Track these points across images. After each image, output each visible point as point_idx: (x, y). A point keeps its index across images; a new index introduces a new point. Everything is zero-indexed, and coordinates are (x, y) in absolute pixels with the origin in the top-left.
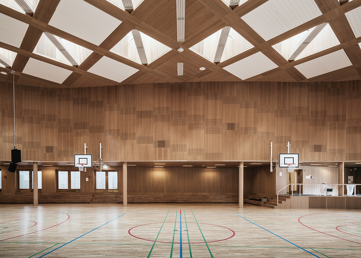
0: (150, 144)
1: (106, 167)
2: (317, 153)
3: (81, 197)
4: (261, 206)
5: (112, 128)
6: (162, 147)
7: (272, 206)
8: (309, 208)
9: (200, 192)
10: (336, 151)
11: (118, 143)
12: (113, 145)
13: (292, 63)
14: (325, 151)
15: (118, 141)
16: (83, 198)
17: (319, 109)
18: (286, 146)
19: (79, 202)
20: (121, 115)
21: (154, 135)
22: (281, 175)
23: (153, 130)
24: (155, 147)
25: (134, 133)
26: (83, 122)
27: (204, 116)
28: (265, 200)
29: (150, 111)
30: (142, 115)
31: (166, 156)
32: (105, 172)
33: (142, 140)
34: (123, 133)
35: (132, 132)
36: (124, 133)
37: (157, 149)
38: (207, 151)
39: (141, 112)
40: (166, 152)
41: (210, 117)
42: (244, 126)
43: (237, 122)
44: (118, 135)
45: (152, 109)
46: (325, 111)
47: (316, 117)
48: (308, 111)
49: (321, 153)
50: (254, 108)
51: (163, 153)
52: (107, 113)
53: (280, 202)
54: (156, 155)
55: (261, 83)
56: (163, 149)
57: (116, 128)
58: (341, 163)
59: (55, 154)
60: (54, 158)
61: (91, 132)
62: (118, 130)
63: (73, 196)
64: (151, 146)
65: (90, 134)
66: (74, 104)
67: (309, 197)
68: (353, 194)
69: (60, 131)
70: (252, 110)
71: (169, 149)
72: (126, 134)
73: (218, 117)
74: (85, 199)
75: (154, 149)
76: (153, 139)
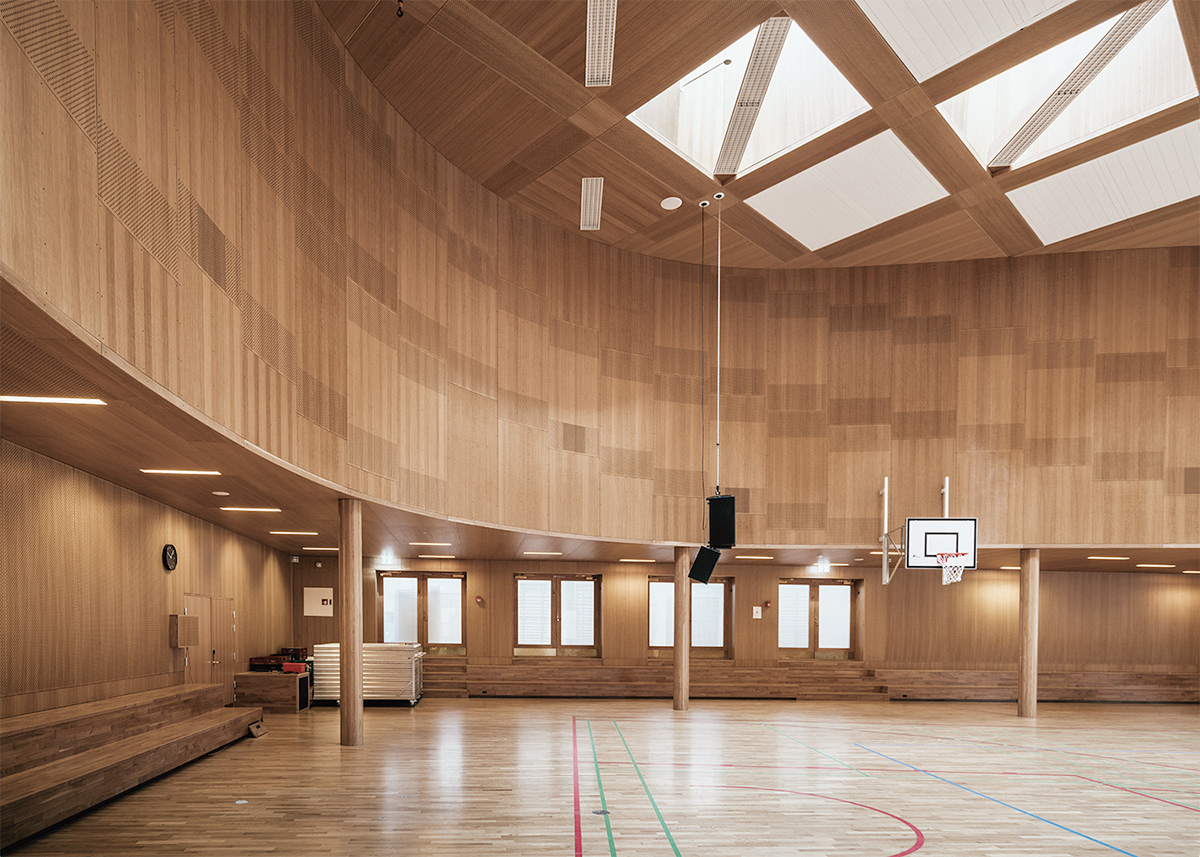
0: (1151, 482)
1: (821, 568)
3: (748, 678)
5: (991, 419)
11: (1014, 476)
12: (993, 483)
15: (1013, 471)
16: (754, 679)
19: (758, 696)
20: (1030, 372)
21: (1167, 446)
23: (1163, 424)
24: (1171, 491)
25: (1082, 441)
26: (867, 396)
29: (1154, 356)
30: (1117, 369)
32: (808, 586)
33: (1113, 465)
34: (1035, 441)
35: (1074, 434)
36: (1040, 437)
37: (1182, 501)
39: (1118, 356)
44: (1015, 444)
45: (1161, 347)
52: (970, 364)
54: (1173, 523)
57: (1006, 420)
59: (757, 518)
60: (752, 533)
61: (900, 434)
62: (1016, 429)
63: (723, 674)
64: (1155, 488)
65: (896, 442)
66: (831, 330)
69: (774, 431)
72: (1049, 442)
74: (764, 682)
75: (1166, 499)
76: (1162, 462)
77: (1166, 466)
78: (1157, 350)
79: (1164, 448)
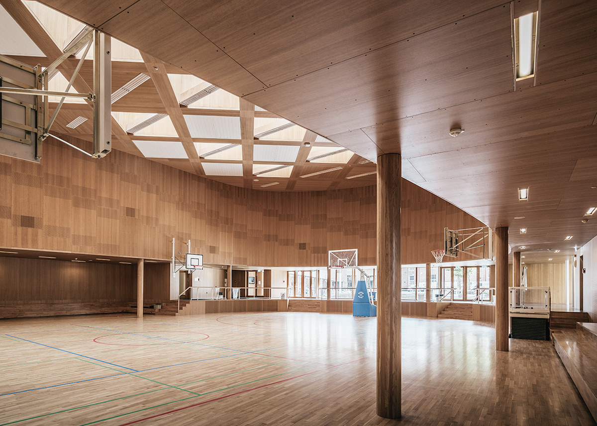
0: (6, 220)
2: (212, 254)
4: (154, 314)
6: (29, 227)
7: (173, 313)
8: (206, 313)
9: (58, 299)
10: (227, 254)
13: (202, 160)
14: (218, 253)
17: (214, 209)
18: (186, 244)
21: (13, 205)
22: (174, 277)
23: (11, 196)
24: (15, 225)
27: (96, 191)
28: (159, 307)
29: (7, 165)
31: (35, 242)
37: (20, 229)
38: (100, 241)
40: (35, 236)
41: (104, 194)
42: (145, 214)
43: (137, 208)
46: (218, 212)
47: (211, 217)
48: (205, 209)
49: (215, 255)
50: (157, 194)
51: (30, 237)
53: (181, 309)
54: (16, 238)
55: (163, 165)
56: (30, 230)
58: (230, 266)
64: (8, 222)
67: (206, 302)
68: (238, 298)
70: (154, 196)
71: (40, 231)
73: (115, 197)
75: (13, 228)
76: (10, 212)
77: (12, 214)
78: (7, 162)
79: (11, 206)
